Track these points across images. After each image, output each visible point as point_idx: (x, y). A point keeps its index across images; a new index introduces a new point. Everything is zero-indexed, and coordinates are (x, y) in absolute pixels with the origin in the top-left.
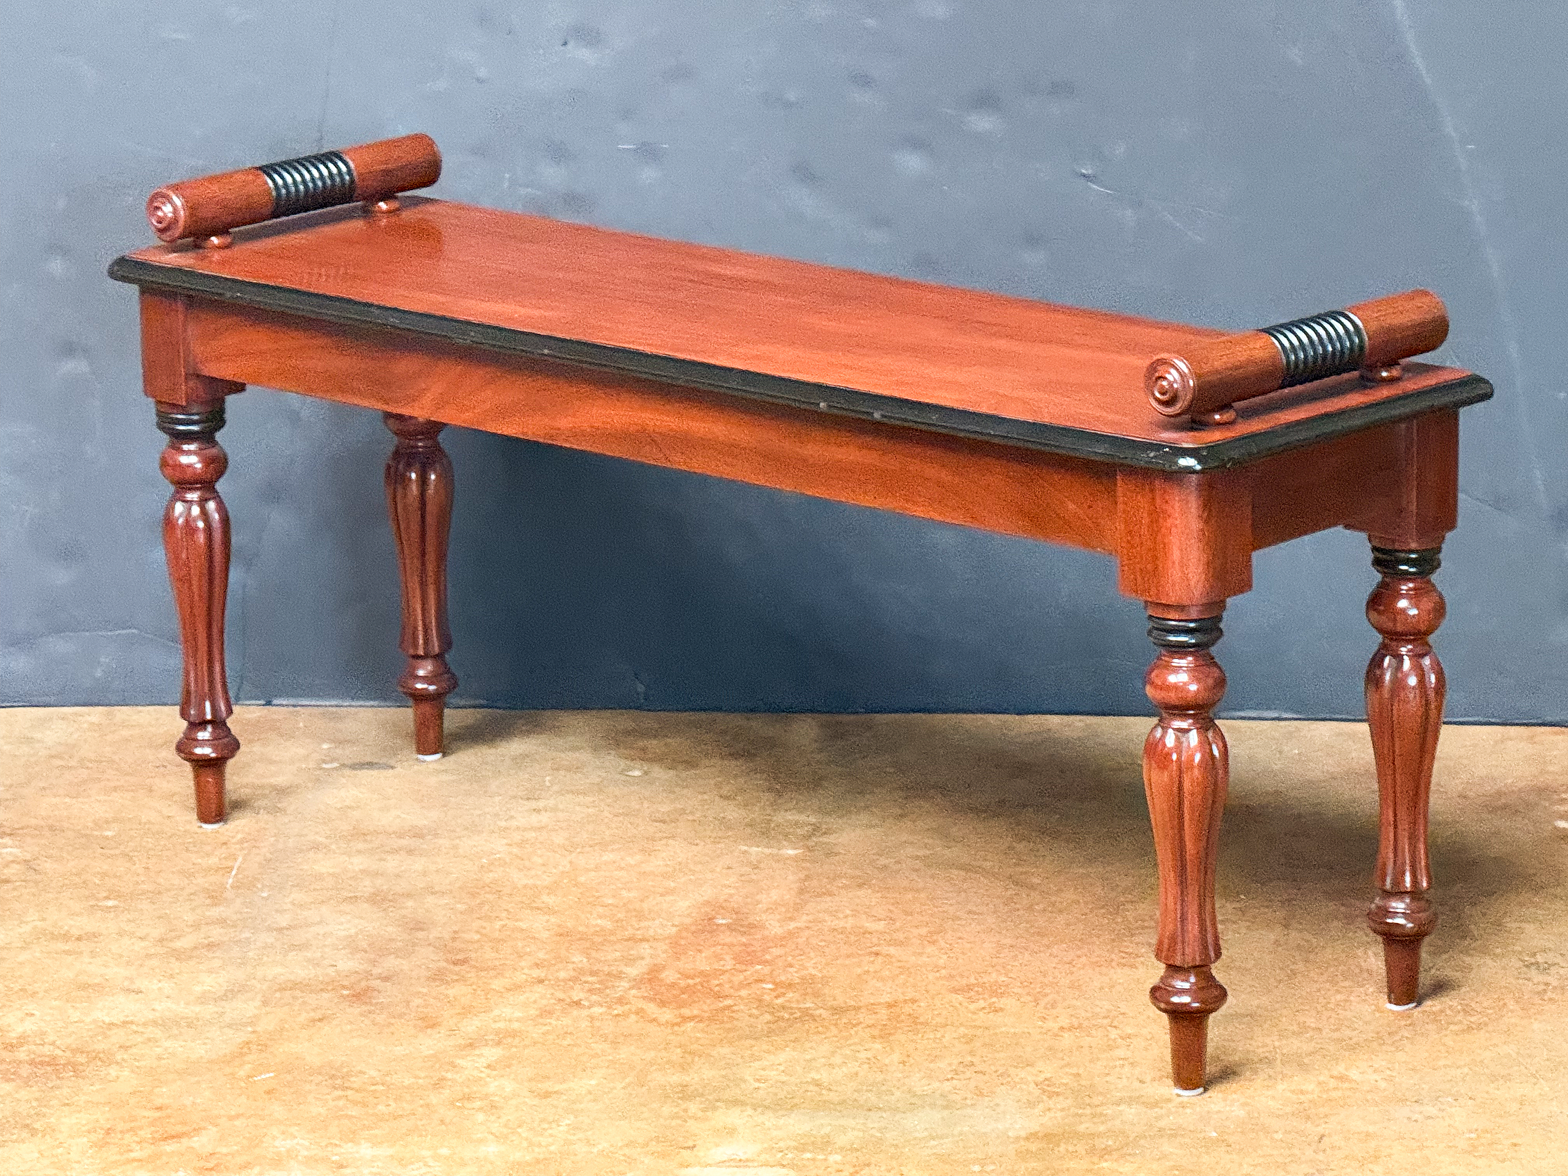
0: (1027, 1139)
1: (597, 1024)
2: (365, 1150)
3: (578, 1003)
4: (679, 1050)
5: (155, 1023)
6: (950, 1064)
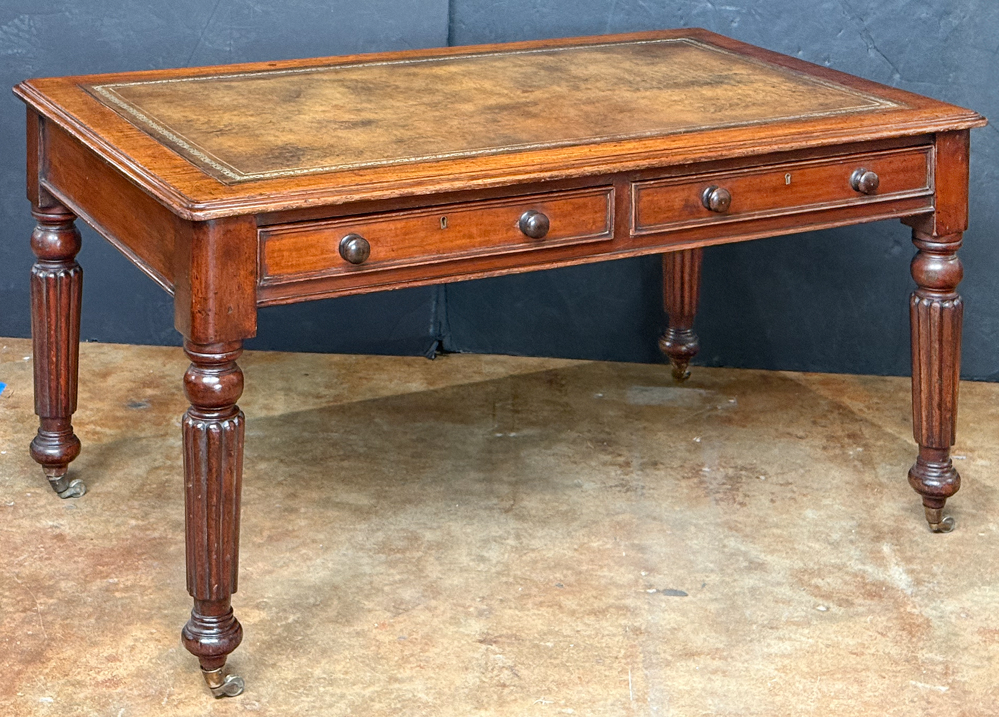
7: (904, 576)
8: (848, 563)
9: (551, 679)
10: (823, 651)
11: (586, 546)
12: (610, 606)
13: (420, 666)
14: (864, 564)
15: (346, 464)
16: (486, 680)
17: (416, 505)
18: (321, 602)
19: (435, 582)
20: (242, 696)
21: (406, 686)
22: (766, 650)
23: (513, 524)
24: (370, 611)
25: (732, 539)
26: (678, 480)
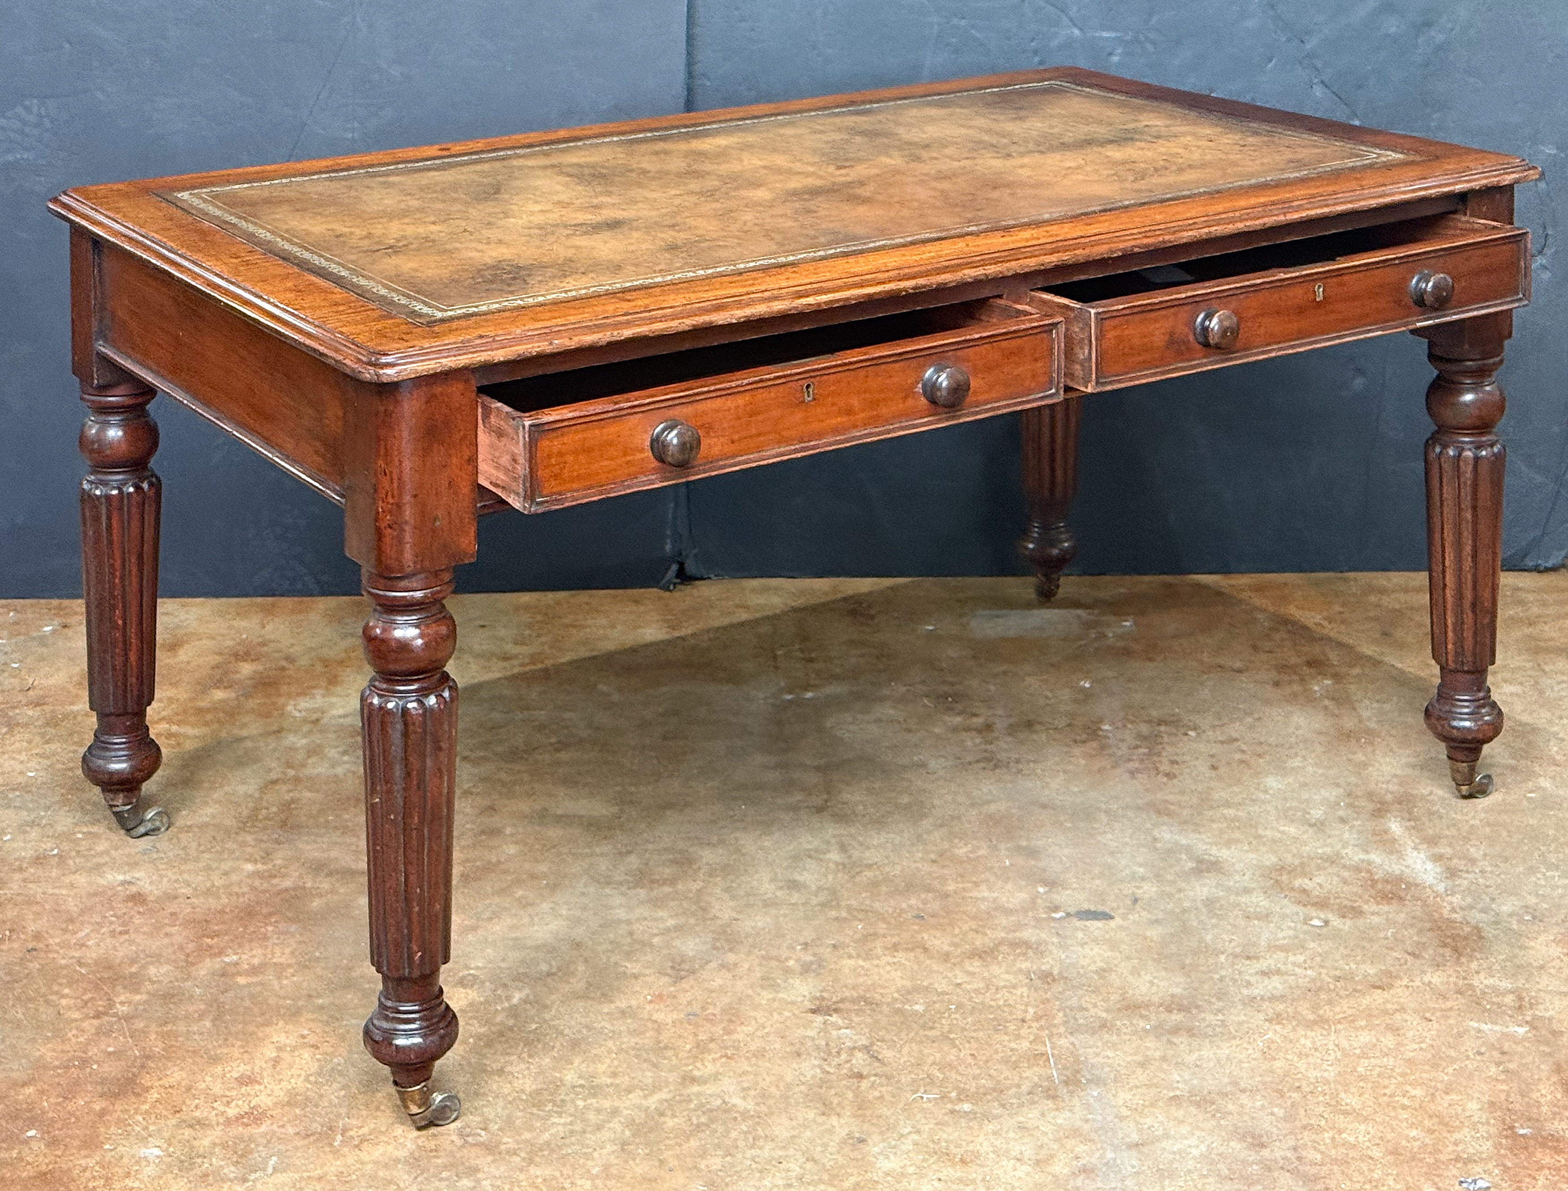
7: (1429, 866)
8: (1343, 852)
9: (930, 1060)
10: (1332, 987)
11: (949, 854)
12: (1001, 943)
13: (726, 1056)
14: (1367, 852)
15: (564, 756)
16: (832, 1070)
17: (681, 811)
18: (559, 970)
19: (729, 925)
20: (457, 1124)
21: (710, 1089)
22: (1245, 992)
23: (831, 830)
24: (636, 977)
25: (1164, 828)
26: (1068, 746)
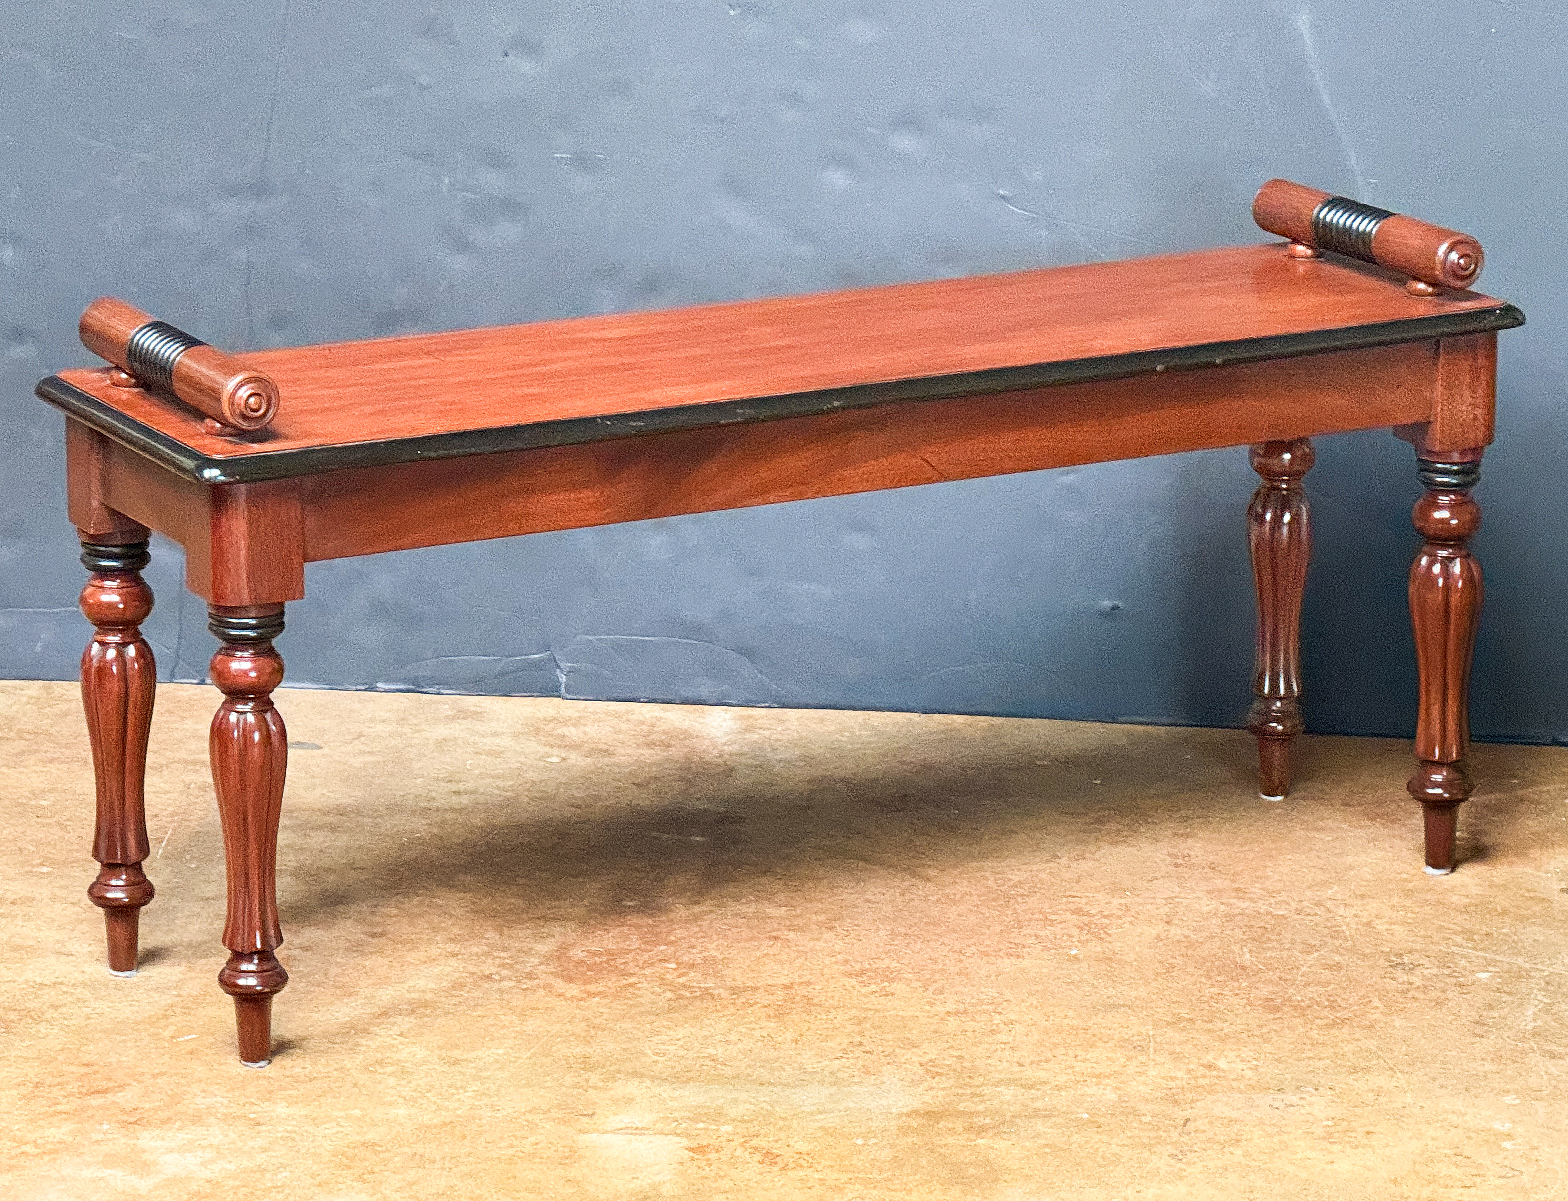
0: (909, 1115)
1: (506, 996)
2: (282, 1109)
3: (489, 977)
4: (584, 1024)
5: (84, 985)
6: (840, 1044)
